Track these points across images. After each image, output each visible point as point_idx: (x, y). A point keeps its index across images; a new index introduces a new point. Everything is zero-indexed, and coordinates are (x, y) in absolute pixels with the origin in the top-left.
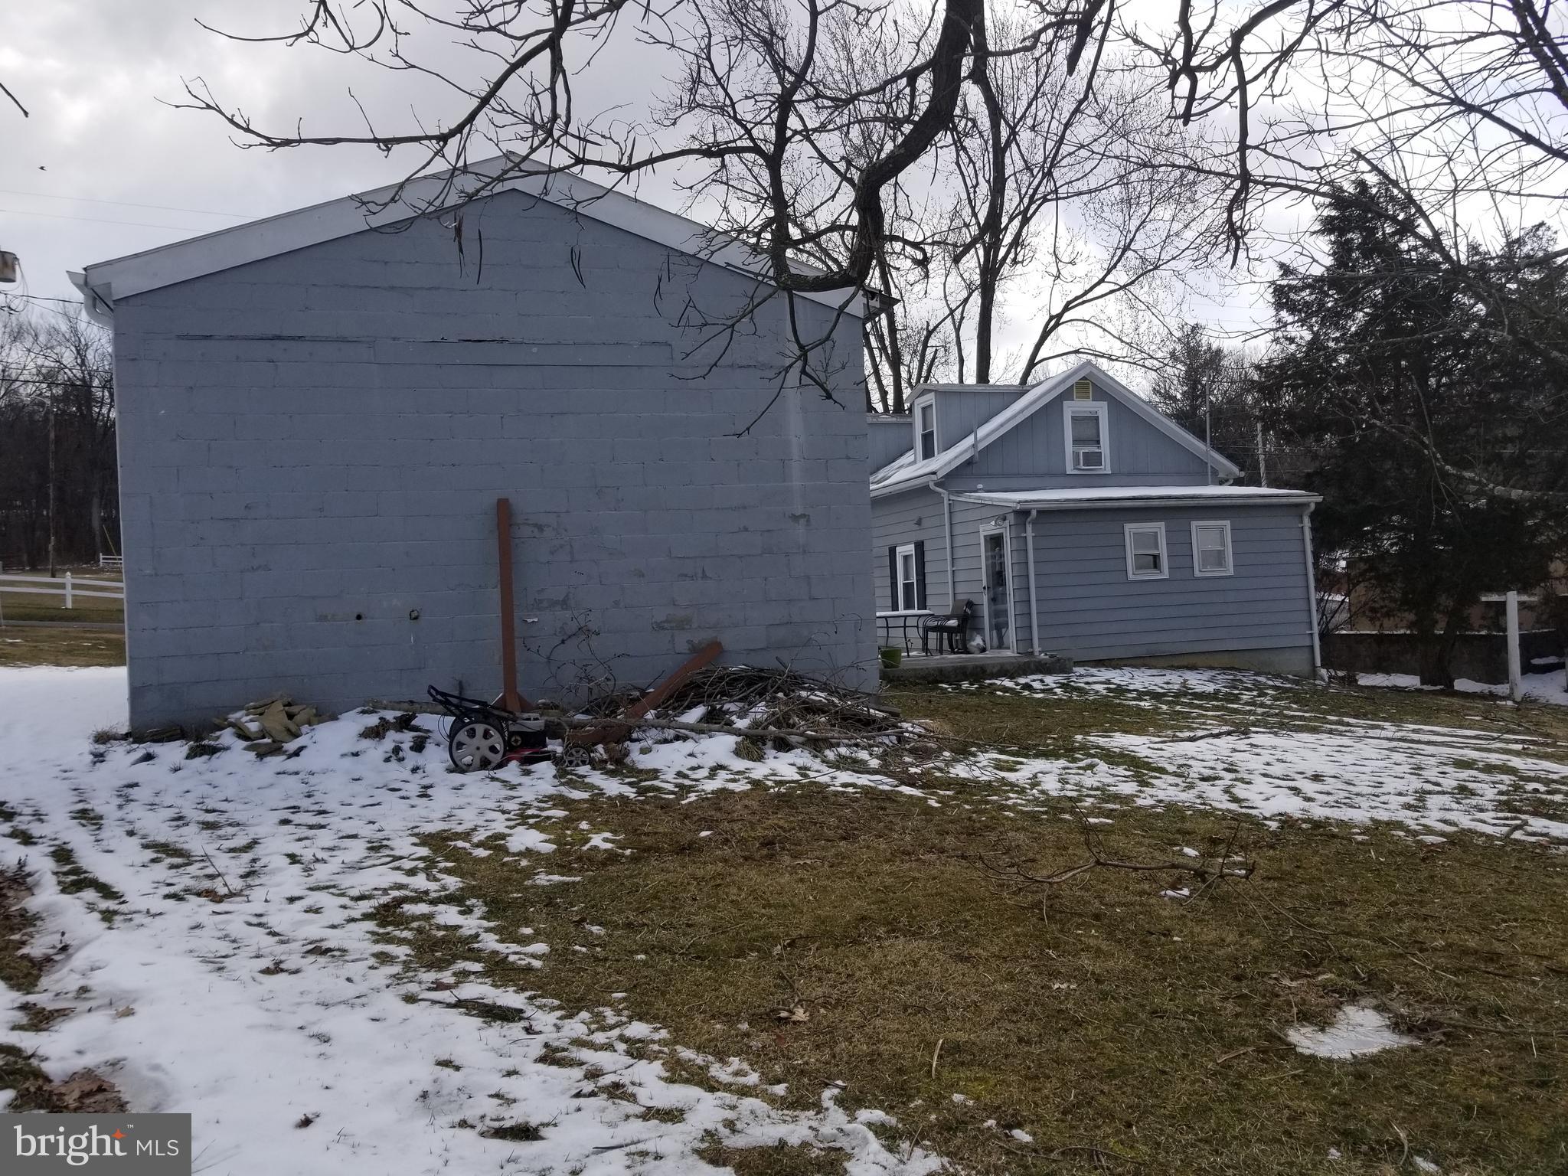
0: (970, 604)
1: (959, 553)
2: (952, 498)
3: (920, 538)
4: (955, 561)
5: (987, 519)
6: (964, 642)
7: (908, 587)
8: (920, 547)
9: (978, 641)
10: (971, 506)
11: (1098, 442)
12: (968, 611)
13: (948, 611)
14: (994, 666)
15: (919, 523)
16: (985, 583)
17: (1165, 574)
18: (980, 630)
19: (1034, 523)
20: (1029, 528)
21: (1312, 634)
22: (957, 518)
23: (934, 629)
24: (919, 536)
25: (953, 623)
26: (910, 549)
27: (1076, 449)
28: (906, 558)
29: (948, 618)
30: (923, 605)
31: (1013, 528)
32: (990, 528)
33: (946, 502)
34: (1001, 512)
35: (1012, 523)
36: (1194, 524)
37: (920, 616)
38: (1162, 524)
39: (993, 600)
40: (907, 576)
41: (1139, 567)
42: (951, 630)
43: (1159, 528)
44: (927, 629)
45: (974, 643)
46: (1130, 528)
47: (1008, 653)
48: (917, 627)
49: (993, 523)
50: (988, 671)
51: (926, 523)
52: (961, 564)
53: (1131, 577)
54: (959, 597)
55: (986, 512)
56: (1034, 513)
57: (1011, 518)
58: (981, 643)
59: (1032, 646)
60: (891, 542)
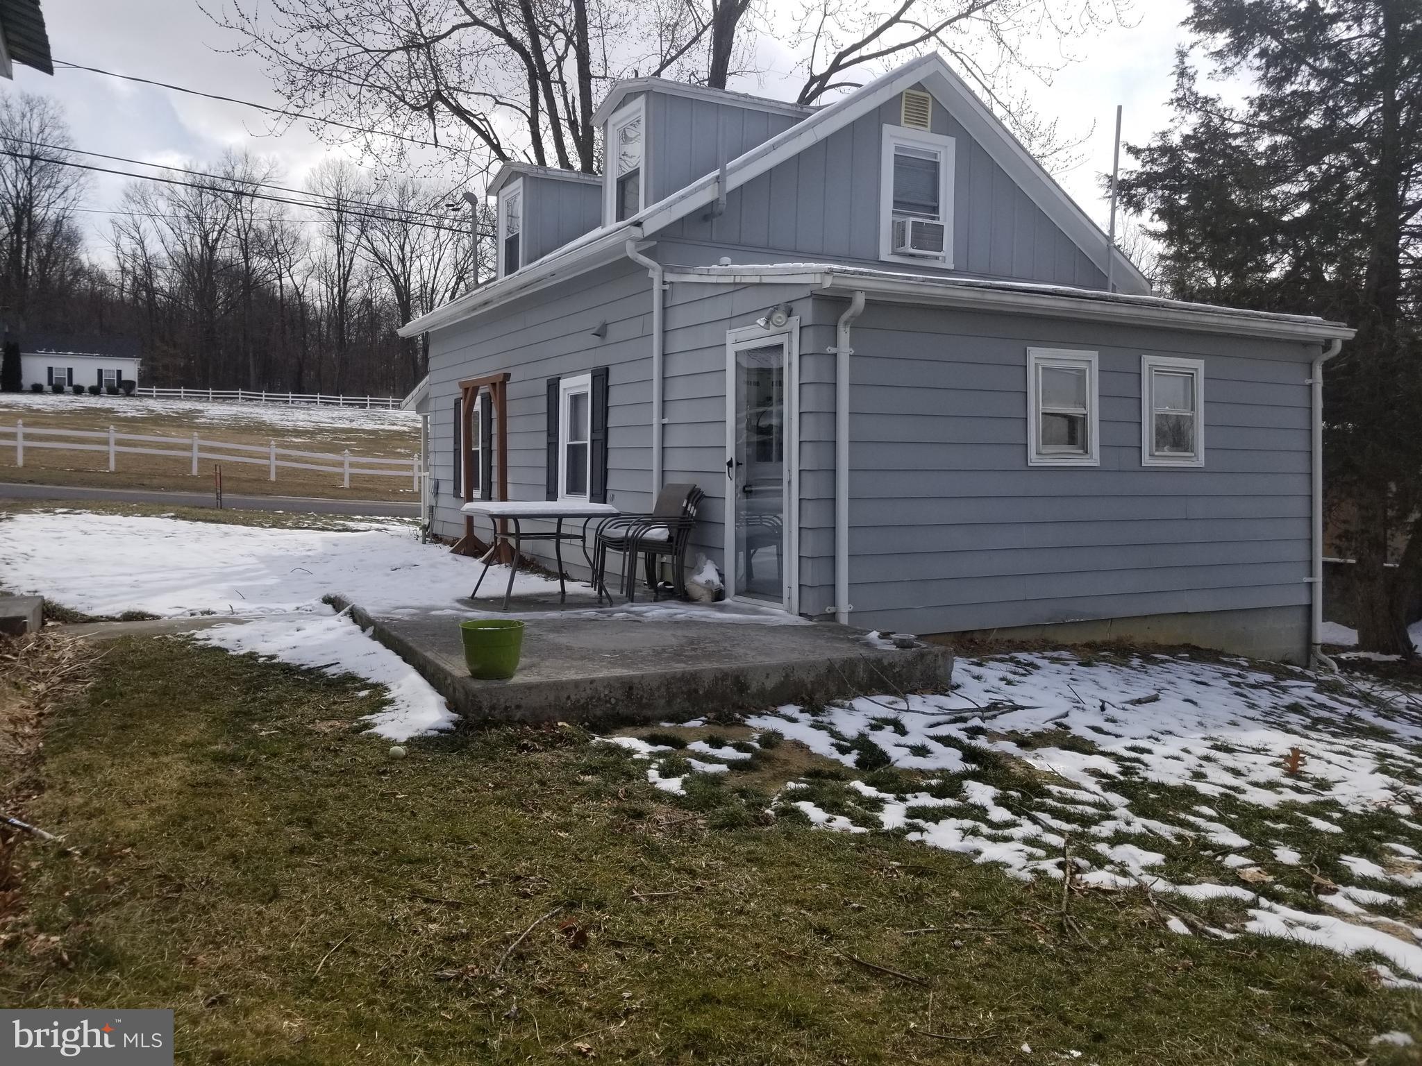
0: (696, 496)
1: (678, 390)
2: (670, 278)
3: (602, 363)
4: (669, 406)
5: (746, 317)
6: (680, 573)
7: (575, 453)
8: (601, 378)
9: (708, 574)
10: (709, 292)
11: (935, 209)
12: (692, 510)
13: (650, 506)
14: (768, 671)
15: (601, 333)
16: (730, 454)
17: (1094, 458)
18: (713, 551)
19: (856, 326)
20: (844, 336)
21: (1310, 585)
22: (679, 318)
23: (619, 544)
24: (600, 359)
25: (658, 533)
26: (580, 383)
27: (900, 219)
28: (576, 399)
29: (649, 521)
30: (600, 494)
31: (809, 333)
32: (755, 335)
33: (657, 286)
34: (782, 297)
35: (808, 320)
36: (1148, 360)
37: (589, 516)
38: (1094, 356)
39: (747, 491)
40: (575, 432)
41: (1047, 440)
42: (653, 548)
43: (1087, 360)
44: (604, 543)
45: (700, 579)
46: (1038, 356)
47: (780, 613)
48: (583, 538)
49: (761, 322)
50: (754, 688)
51: (614, 333)
52: (678, 413)
53: (1034, 460)
54: (672, 479)
55: (743, 302)
56: (860, 301)
57: (806, 312)
58: (716, 579)
59: (834, 603)
60: (550, 370)
